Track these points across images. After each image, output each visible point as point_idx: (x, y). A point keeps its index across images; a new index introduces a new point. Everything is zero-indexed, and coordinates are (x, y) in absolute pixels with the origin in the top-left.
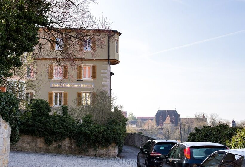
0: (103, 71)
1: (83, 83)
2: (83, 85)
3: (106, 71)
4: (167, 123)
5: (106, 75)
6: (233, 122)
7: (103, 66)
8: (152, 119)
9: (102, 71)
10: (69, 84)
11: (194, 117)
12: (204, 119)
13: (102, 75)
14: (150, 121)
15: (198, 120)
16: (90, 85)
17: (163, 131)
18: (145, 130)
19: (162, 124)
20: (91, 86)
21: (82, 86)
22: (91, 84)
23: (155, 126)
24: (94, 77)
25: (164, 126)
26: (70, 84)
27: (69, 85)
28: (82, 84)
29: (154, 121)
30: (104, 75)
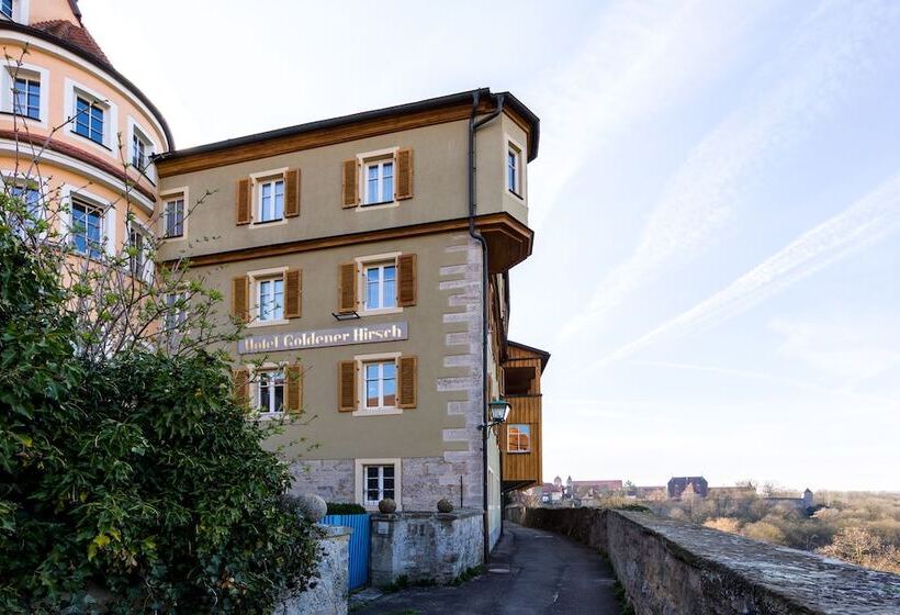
0: (446, 273)
1: (360, 326)
2: (360, 334)
3: (461, 269)
4: (689, 493)
5: (461, 284)
6: (808, 491)
7: (449, 250)
8: (662, 489)
9: (444, 272)
10: (304, 335)
11: (734, 485)
12: (750, 488)
13: (442, 286)
14: (659, 491)
15: (741, 489)
16: (391, 329)
17: (680, 503)
18: (651, 502)
19: (680, 494)
20: (394, 335)
21: (356, 339)
22: (394, 327)
23: (667, 498)
24: (407, 297)
25: (683, 497)
26: (308, 336)
27: (307, 339)
28: (356, 331)
29: (666, 491)
30: (451, 287)
